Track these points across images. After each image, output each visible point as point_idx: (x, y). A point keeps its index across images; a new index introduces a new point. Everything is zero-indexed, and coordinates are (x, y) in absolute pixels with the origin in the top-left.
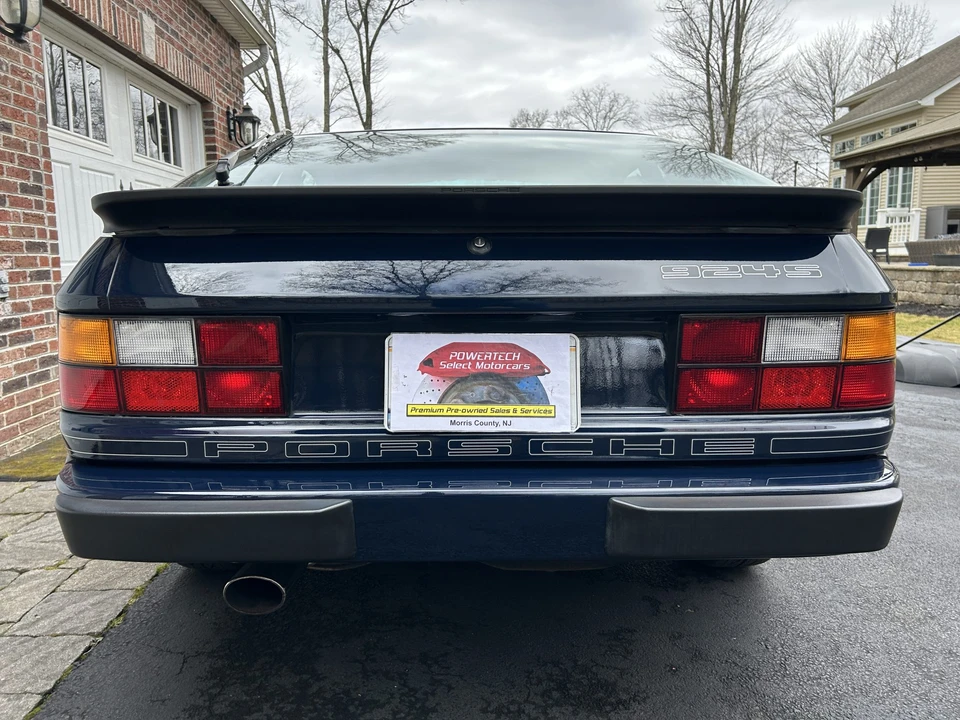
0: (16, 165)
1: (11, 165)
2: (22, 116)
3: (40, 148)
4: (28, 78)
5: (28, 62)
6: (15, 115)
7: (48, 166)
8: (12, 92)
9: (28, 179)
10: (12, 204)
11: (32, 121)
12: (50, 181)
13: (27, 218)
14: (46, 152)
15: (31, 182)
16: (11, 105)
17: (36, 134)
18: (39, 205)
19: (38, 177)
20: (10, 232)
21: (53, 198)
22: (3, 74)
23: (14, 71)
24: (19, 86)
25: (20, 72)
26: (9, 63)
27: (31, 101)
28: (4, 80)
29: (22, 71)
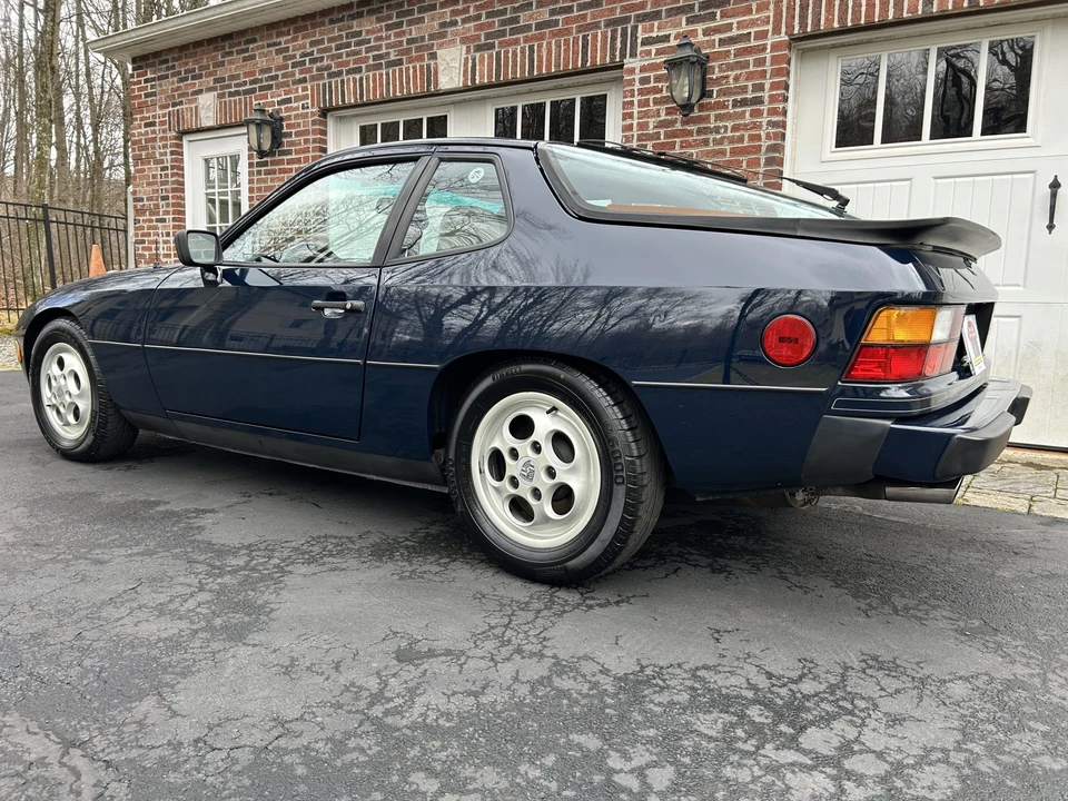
22: (718, 136)
23: (735, 128)
24: (741, 139)
25: (746, 127)
26: (730, 124)
27: (754, 147)
28: (720, 142)
29: (745, 125)
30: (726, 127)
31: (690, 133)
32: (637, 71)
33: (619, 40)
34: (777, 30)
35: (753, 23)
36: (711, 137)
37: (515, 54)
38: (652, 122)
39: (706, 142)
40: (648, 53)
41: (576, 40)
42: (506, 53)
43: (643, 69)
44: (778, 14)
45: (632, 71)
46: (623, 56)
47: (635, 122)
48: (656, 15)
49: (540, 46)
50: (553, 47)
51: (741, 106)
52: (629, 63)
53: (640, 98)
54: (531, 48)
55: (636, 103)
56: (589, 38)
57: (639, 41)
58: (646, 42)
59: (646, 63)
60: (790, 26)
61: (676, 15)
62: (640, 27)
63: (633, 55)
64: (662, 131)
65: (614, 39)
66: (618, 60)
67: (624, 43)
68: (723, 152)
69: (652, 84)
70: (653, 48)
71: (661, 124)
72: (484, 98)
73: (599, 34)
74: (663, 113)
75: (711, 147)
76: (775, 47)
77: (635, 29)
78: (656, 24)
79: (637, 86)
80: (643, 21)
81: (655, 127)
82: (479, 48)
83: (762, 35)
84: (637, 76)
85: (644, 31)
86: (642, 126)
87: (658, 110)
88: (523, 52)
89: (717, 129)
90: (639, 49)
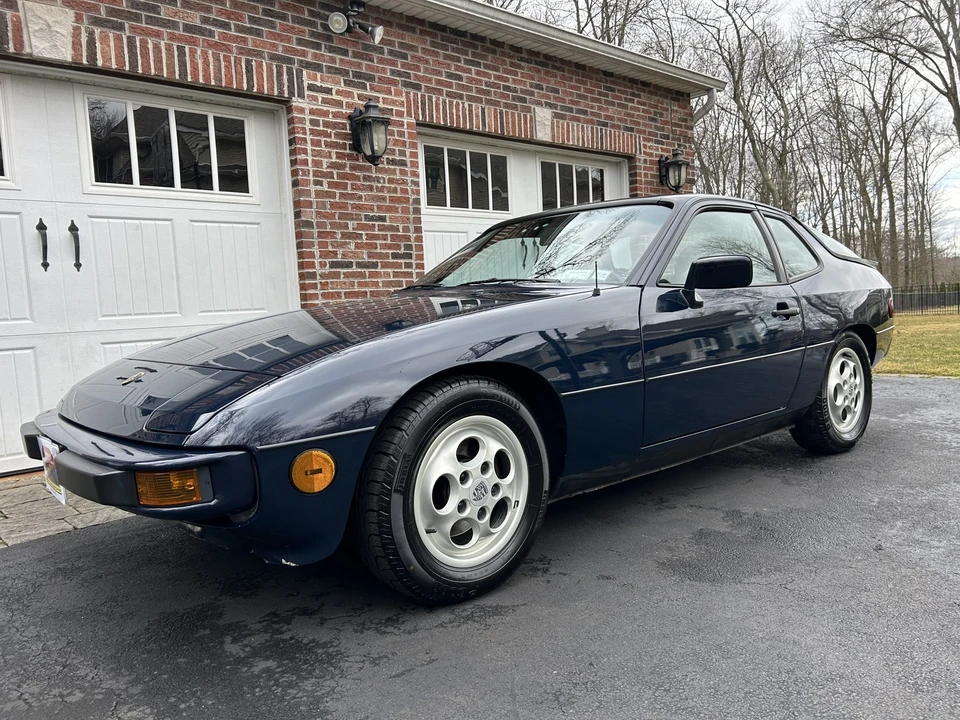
0: (389, 242)
1: (384, 242)
2: (397, 208)
3: (412, 227)
4: (404, 182)
5: (403, 173)
6: (389, 209)
7: (419, 239)
8: (388, 195)
9: (400, 249)
10: (383, 267)
11: (405, 211)
12: (420, 248)
13: (396, 274)
14: (418, 230)
15: (402, 251)
16: (388, 203)
17: (408, 219)
18: (409, 265)
19: (408, 247)
20: (380, 285)
21: (422, 259)
22: (380, 185)
23: (391, 181)
24: (395, 190)
25: (396, 181)
26: (386, 177)
27: (405, 198)
28: (381, 189)
29: (398, 180)
30: (384, 179)
31: (358, 178)
32: (307, 112)
33: (285, 77)
34: (409, 114)
35: (394, 103)
36: (375, 184)
37: (157, 47)
38: (325, 161)
39: (371, 188)
40: (316, 99)
41: (238, 62)
42: (144, 44)
43: (312, 112)
44: (408, 101)
45: (302, 110)
46: (292, 94)
47: (310, 159)
48: (318, 68)
49: (193, 53)
50: (211, 59)
51: (392, 164)
52: (296, 102)
53: (311, 137)
54: (181, 50)
55: (309, 141)
56: (254, 63)
57: (305, 85)
58: (311, 88)
59: (315, 107)
60: (416, 114)
61: (335, 73)
62: (305, 72)
63: (301, 95)
64: (335, 172)
65: (280, 74)
66: (286, 95)
67: (290, 81)
68: (384, 199)
69: (321, 128)
70: (320, 96)
71: (332, 165)
72: (69, 81)
73: (264, 64)
74: (334, 156)
75: (374, 193)
76: (409, 125)
77: (300, 73)
78: (319, 75)
79: (308, 126)
80: (306, 68)
81: (328, 167)
82: (97, 22)
83: (400, 114)
84: (308, 117)
85: (309, 77)
86: (317, 164)
87: (330, 153)
88: (169, 48)
89: (378, 180)
90: (307, 93)
